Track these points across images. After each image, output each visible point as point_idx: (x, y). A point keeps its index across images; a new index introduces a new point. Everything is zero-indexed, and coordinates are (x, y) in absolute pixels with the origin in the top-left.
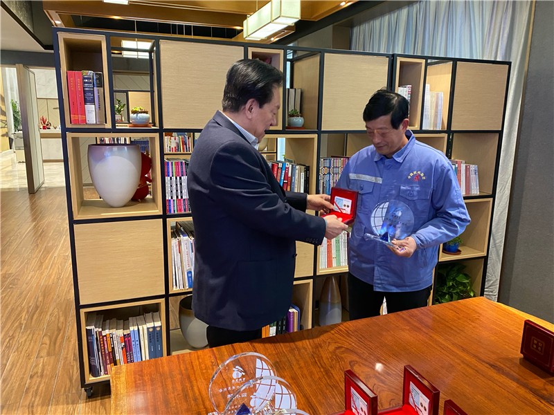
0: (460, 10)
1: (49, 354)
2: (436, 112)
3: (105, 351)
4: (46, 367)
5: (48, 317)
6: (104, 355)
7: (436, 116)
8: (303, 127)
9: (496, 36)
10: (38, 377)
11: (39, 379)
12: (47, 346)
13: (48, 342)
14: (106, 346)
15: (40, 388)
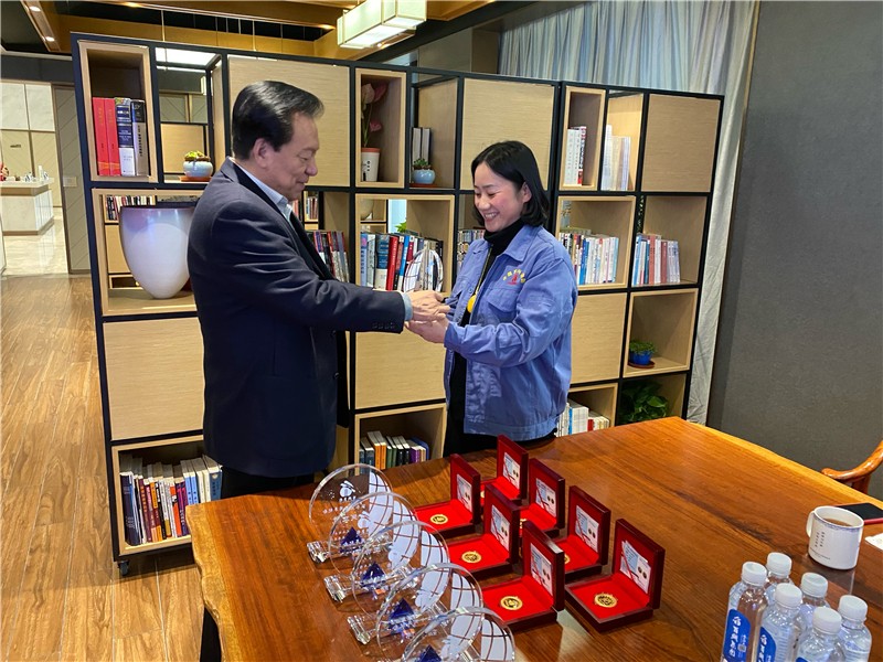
0: (658, 15)
1: (54, 520)
2: (621, 165)
3: (148, 509)
4: (53, 538)
5: (44, 469)
6: (147, 514)
7: (620, 170)
8: (434, 184)
9: (707, 55)
10: (42, 551)
11: (44, 555)
12: (50, 510)
13: (50, 504)
14: (150, 501)
15: (49, 566)
